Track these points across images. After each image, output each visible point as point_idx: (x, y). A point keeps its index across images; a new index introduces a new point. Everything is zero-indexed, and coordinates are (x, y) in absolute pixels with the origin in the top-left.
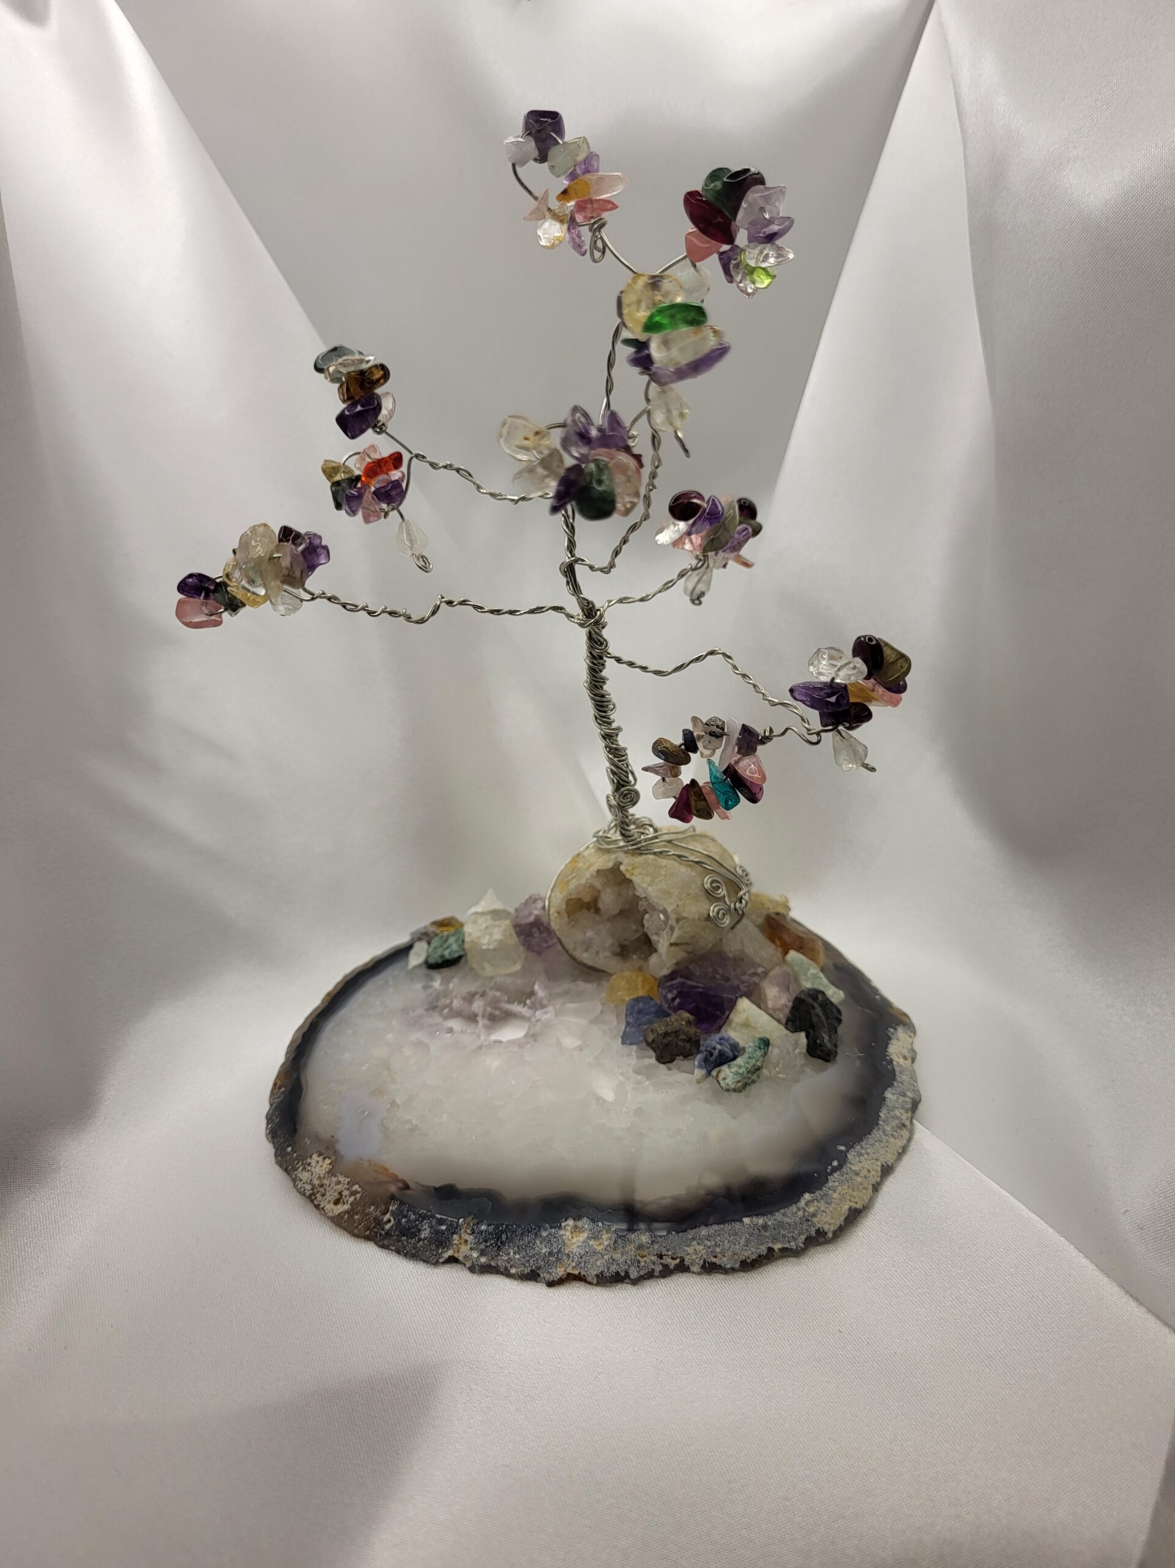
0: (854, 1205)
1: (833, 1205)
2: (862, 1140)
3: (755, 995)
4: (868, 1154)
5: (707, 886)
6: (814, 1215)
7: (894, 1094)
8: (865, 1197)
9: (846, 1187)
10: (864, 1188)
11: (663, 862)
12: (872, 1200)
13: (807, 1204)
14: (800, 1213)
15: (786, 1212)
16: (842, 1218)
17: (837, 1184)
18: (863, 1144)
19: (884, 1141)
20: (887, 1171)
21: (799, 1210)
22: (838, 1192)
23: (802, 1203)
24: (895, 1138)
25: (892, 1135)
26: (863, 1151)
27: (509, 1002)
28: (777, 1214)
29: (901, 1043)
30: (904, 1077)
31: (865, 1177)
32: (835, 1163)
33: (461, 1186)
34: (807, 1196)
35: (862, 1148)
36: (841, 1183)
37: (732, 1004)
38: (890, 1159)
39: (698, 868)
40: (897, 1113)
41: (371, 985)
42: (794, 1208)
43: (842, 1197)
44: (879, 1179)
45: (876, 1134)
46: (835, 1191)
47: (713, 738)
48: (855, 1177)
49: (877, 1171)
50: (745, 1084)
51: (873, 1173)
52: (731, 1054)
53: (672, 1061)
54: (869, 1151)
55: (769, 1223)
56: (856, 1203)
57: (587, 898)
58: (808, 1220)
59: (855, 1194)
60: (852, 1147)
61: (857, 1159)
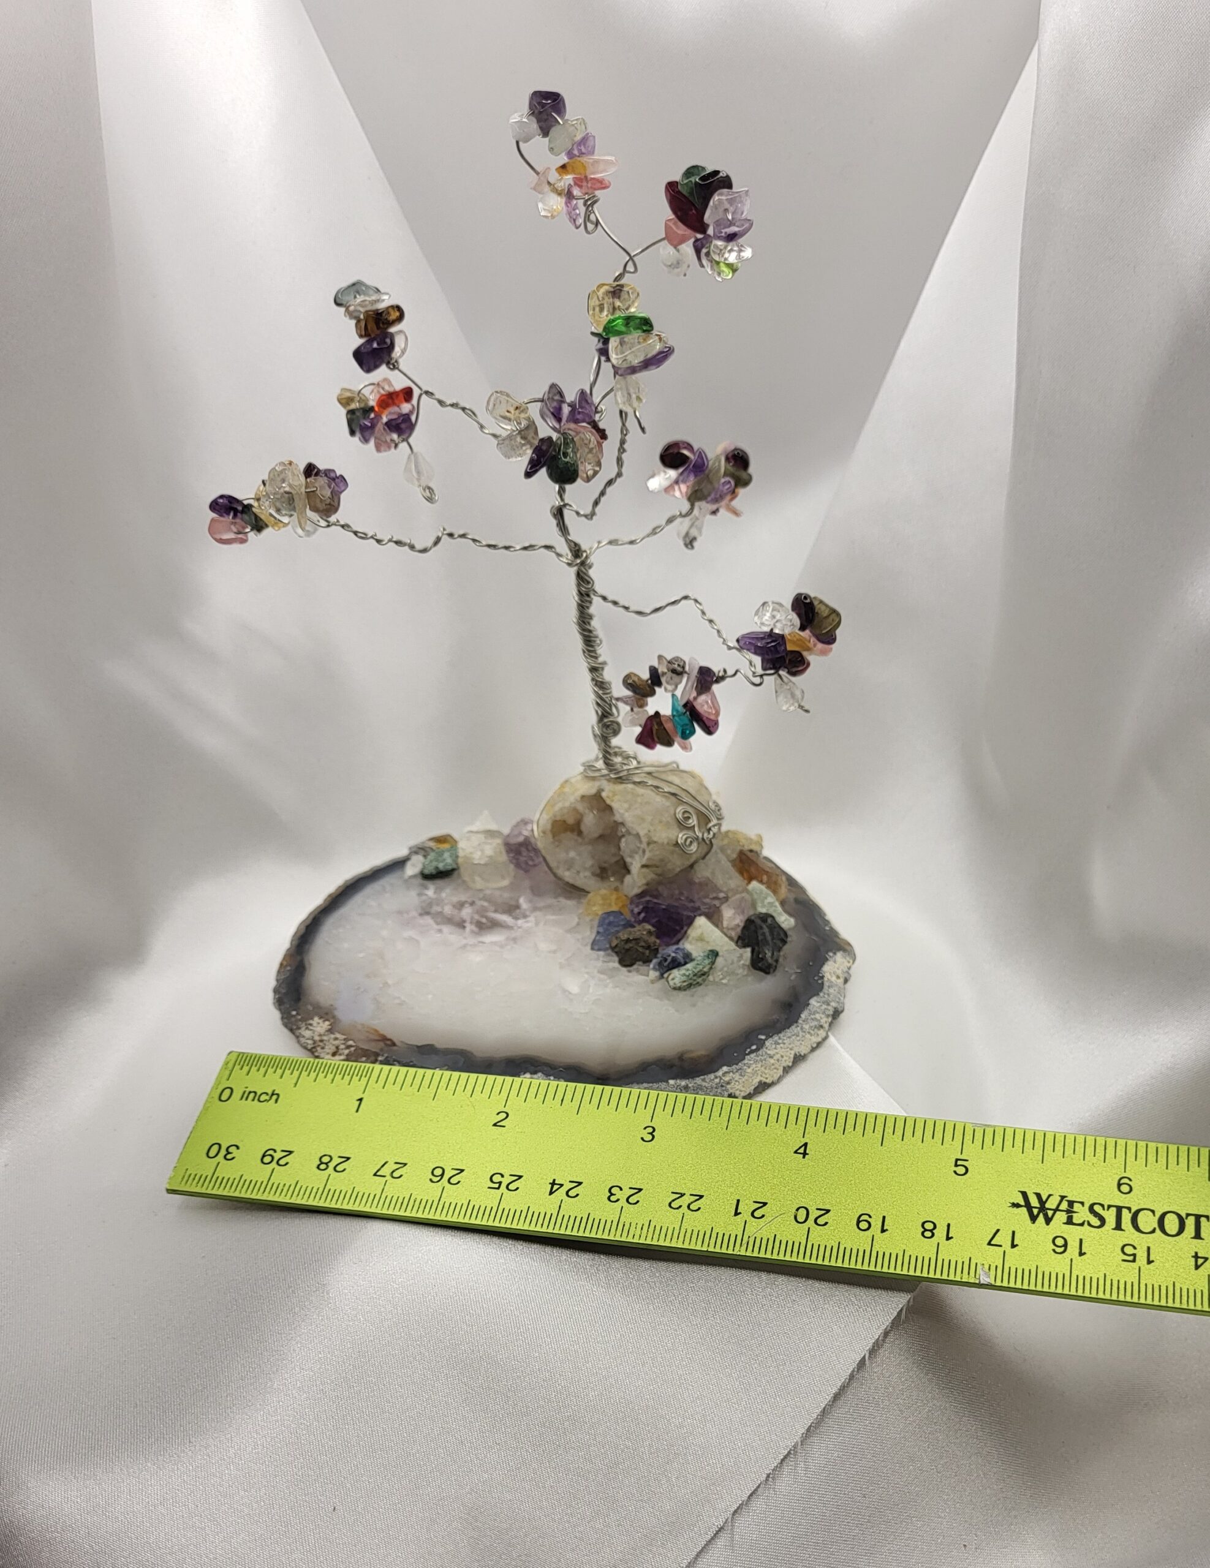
0: (764, 1080)
1: (746, 1077)
2: (780, 1032)
3: (714, 916)
4: (784, 1044)
5: (680, 816)
6: (728, 1083)
7: (818, 1002)
8: (775, 1075)
9: (759, 1065)
10: (775, 1068)
11: (640, 790)
12: (780, 1079)
13: (725, 1074)
14: (717, 1080)
15: (705, 1079)
16: (753, 1088)
17: (752, 1062)
18: (781, 1035)
19: (801, 1036)
20: (799, 1059)
21: (716, 1077)
22: (751, 1068)
23: (720, 1073)
24: (811, 1035)
25: (809, 1033)
26: (780, 1041)
27: (496, 911)
28: (697, 1079)
29: (837, 965)
30: (831, 990)
31: (778, 1060)
32: (754, 1047)
33: (438, 1045)
34: (725, 1069)
35: (780, 1038)
36: (756, 1062)
37: (690, 922)
38: (804, 1050)
39: (673, 798)
40: (817, 1016)
41: (370, 890)
42: (712, 1076)
43: (755, 1073)
44: (790, 1064)
45: (794, 1029)
46: (749, 1067)
47: (674, 675)
48: (768, 1059)
49: (790, 1058)
50: (690, 985)
51: (785, 1058)
52: (682, 961)
53: (631, 965)
54: (785, 1041)
55: (690, 1085)
56: (767, 1078)
57: (571, 821)
58: (722, 1086)
59: (766, 1071)
60: (771, 1037)
61: (774, 1046)
